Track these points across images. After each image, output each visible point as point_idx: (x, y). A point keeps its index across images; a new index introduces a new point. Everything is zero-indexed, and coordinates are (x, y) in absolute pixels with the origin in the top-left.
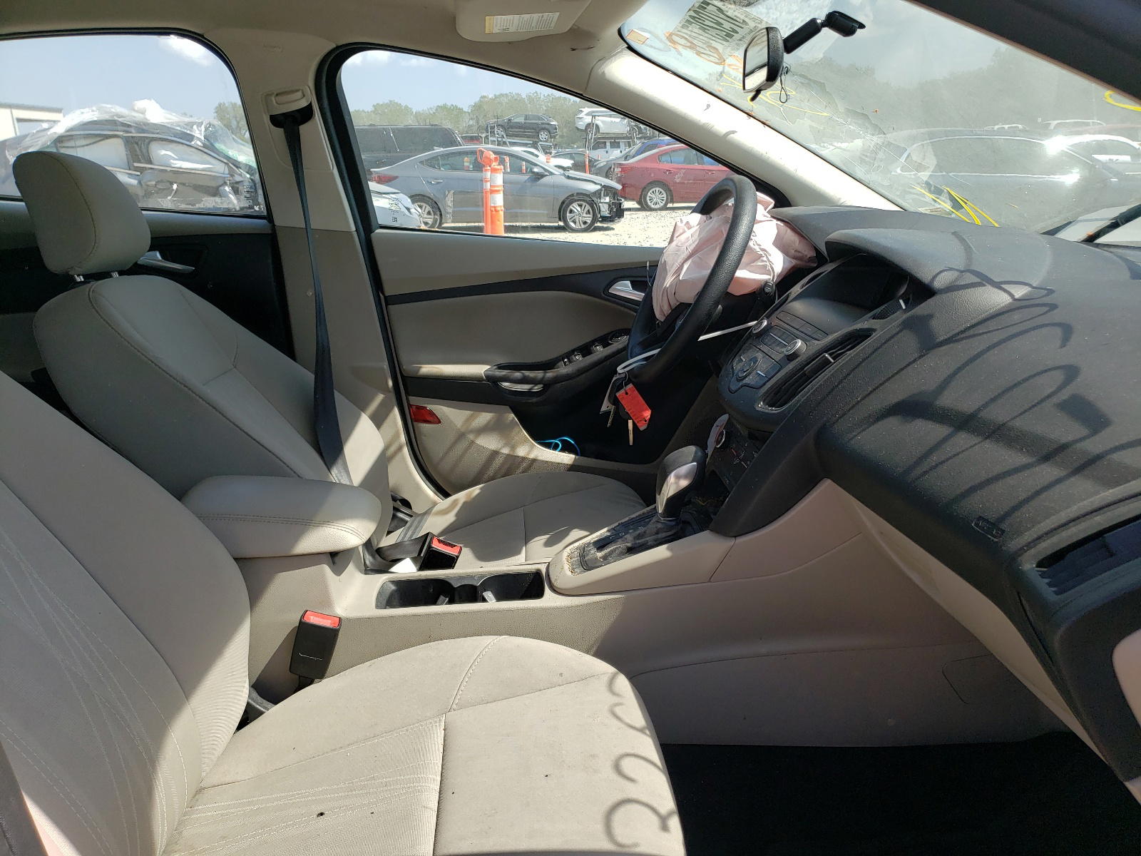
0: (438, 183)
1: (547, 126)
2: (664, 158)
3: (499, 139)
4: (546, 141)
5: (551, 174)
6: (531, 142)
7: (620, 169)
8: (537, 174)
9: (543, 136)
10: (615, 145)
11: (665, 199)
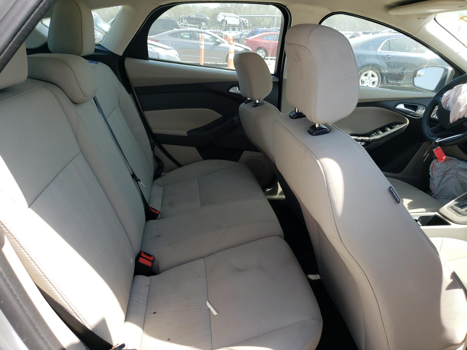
0: (176, 44)
1: (205, 20)
2: (264, 38)
3: (185, 24)
4: (204, 26)
5: (224, 43)
6: (198, 26)
7: (246, 41)
8: (218, 42)
9: (203, 24)
10: (234, 29)
11: (264, 55)
